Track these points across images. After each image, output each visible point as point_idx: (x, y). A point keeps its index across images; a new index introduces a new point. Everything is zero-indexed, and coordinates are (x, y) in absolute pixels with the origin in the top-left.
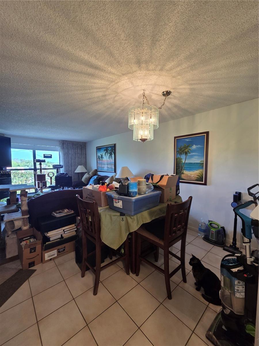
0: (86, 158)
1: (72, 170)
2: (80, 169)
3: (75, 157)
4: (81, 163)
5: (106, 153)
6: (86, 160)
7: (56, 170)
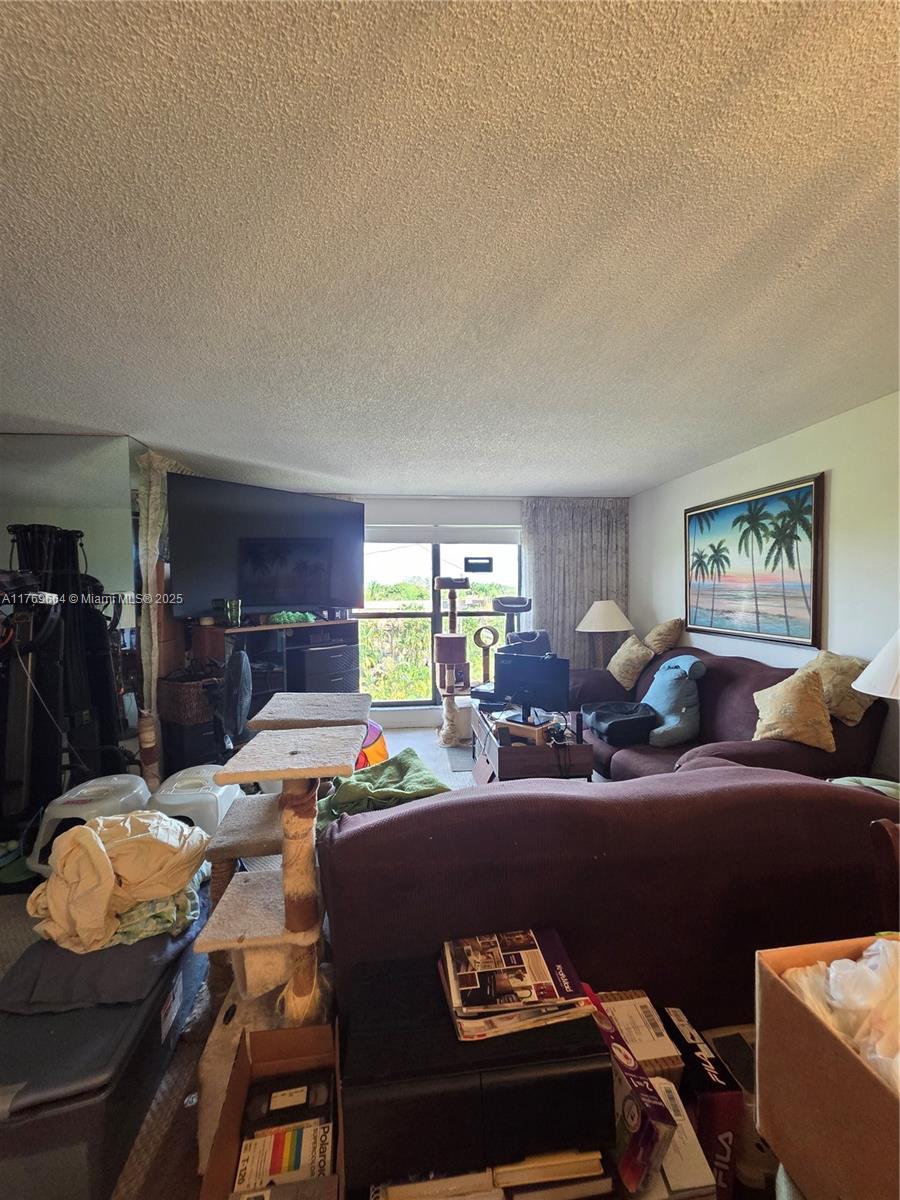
0: (627, 569)
1: (567, 619)
2: (599, 618)
3: (582, 562)
4: (604, 590)
5: (752, 536)
6: (627, 576)
7: (503, 619)
